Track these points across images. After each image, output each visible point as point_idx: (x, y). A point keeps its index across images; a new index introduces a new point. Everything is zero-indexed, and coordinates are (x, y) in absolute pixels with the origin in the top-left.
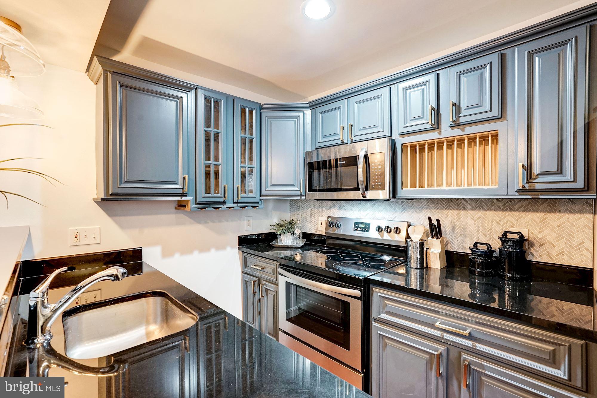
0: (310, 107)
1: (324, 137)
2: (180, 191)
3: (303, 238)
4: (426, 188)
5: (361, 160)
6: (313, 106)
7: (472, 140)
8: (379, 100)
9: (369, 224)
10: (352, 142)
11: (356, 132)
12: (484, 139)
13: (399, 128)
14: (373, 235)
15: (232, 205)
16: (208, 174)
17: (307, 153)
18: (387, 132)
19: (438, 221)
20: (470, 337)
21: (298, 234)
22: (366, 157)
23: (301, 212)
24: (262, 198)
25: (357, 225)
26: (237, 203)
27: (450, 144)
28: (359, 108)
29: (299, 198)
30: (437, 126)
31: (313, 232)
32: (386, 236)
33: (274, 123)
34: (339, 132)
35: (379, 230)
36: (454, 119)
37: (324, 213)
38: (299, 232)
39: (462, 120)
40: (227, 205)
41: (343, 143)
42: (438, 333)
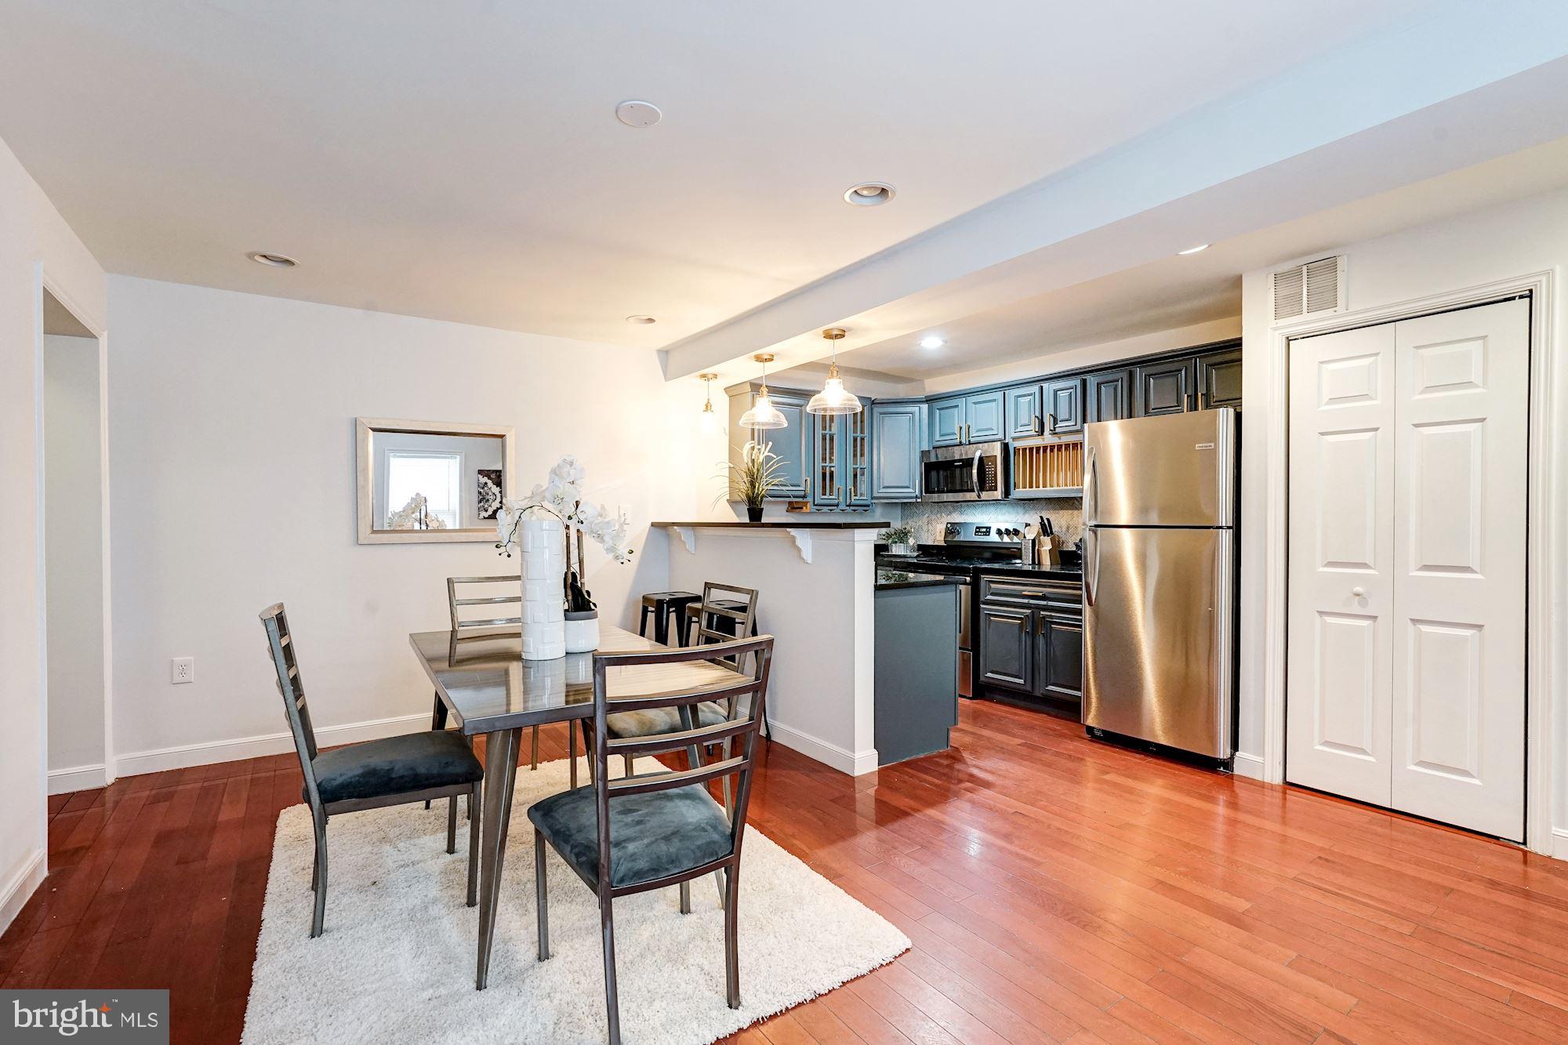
0: (927, 401)
1: (941, 435)
2: (803, 493)
3: (918, 550)
4: (1028, 489)
5: (976, 462)
6: (930, 400)
7: (1067, 446)
8: (994, 403)
9: (990, 528)
10: (970, 444)
11: (973, 433)
12: (1075, 445)
13: (1011, 433)
14: (994, 537)
15: (844, 508)
16: (824, 475)
17: (924, 454)
18: (1001, 436)
19: (1048, 520)
20: (1044, 598)
21: (912, 544)
22: (981, 459)
23: (915, 519)
24: (873, 501)
25: (978, 530)
26: (849, 506)
27: (1052, 448)
28: (976, 408)
29: (914, 500)
30: (1041, 432)
31: (930, 543)
32: (1006, 539)
33: (888, 420)
34: (957, 431)
35: (999, 532)
36: (1052, 428)
37: (943, 520)
38: (914, 541)
39: (1057, 430)
40: (840, 507)
41: (961, 444)
42: (1026, 601)
